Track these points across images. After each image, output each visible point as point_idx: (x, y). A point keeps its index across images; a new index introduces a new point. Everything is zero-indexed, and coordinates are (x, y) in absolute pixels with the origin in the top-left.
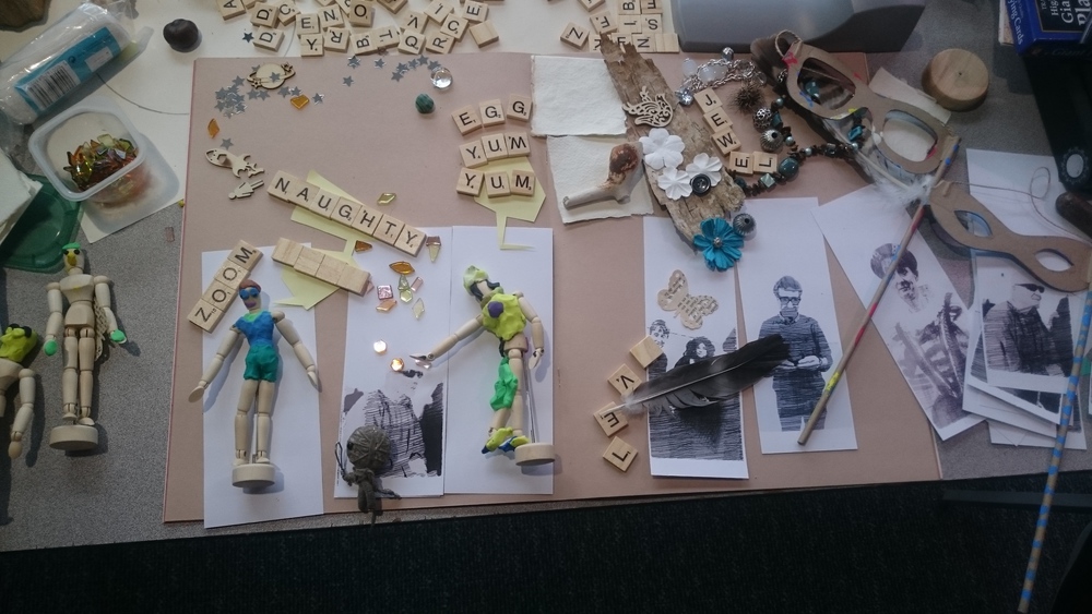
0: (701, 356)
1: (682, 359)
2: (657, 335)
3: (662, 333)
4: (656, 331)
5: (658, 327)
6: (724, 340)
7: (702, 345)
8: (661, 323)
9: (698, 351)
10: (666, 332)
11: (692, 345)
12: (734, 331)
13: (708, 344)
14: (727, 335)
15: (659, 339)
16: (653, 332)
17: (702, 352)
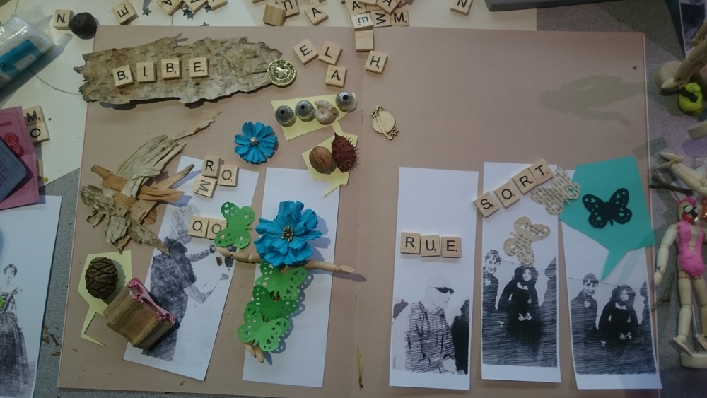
0: (526, 280)
1: (511, 283)
2: (491, 262)
3: (495, 261)
4: (491, 259)
5: (492, 256)
6: (546, 267)
7: (527, 271)
8: (495, 252)
9: (524, 275)
10: (499, 260)
11: (519, 272)
12: (555, 260)
13: (533, 270)
14: (549, 263)
15: (493, 266)
16: (488, 260)
17: (527, 276)
